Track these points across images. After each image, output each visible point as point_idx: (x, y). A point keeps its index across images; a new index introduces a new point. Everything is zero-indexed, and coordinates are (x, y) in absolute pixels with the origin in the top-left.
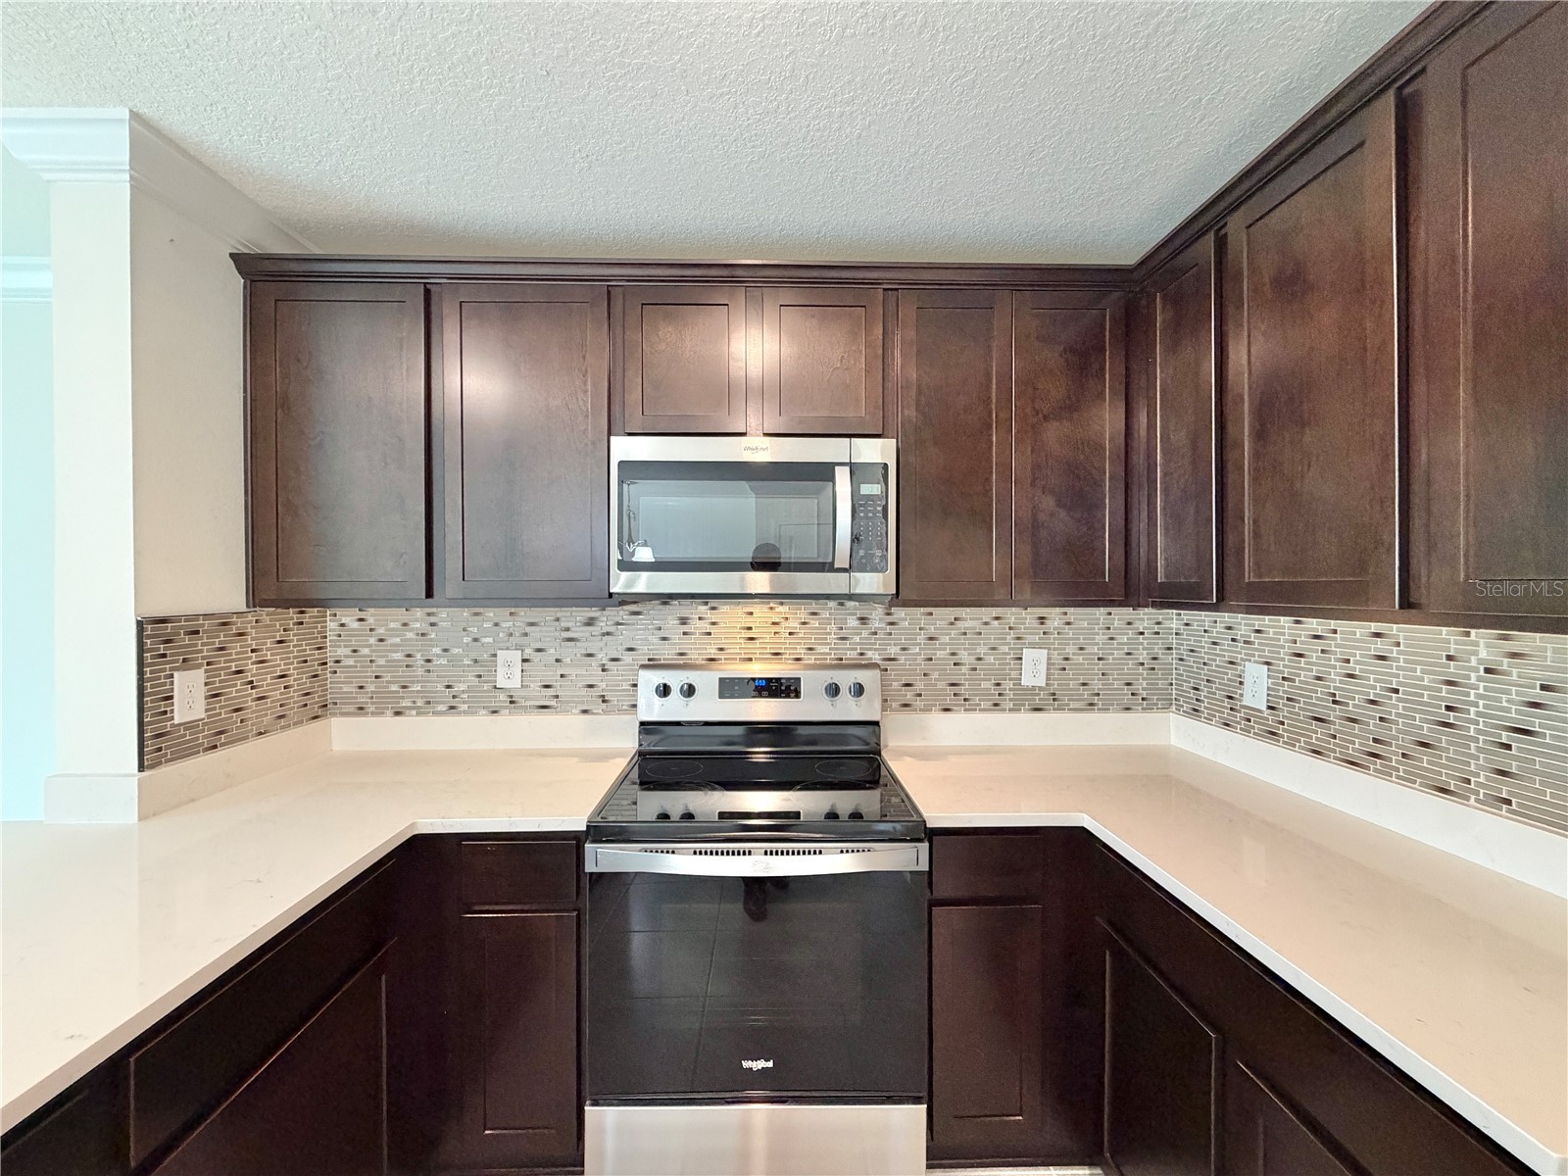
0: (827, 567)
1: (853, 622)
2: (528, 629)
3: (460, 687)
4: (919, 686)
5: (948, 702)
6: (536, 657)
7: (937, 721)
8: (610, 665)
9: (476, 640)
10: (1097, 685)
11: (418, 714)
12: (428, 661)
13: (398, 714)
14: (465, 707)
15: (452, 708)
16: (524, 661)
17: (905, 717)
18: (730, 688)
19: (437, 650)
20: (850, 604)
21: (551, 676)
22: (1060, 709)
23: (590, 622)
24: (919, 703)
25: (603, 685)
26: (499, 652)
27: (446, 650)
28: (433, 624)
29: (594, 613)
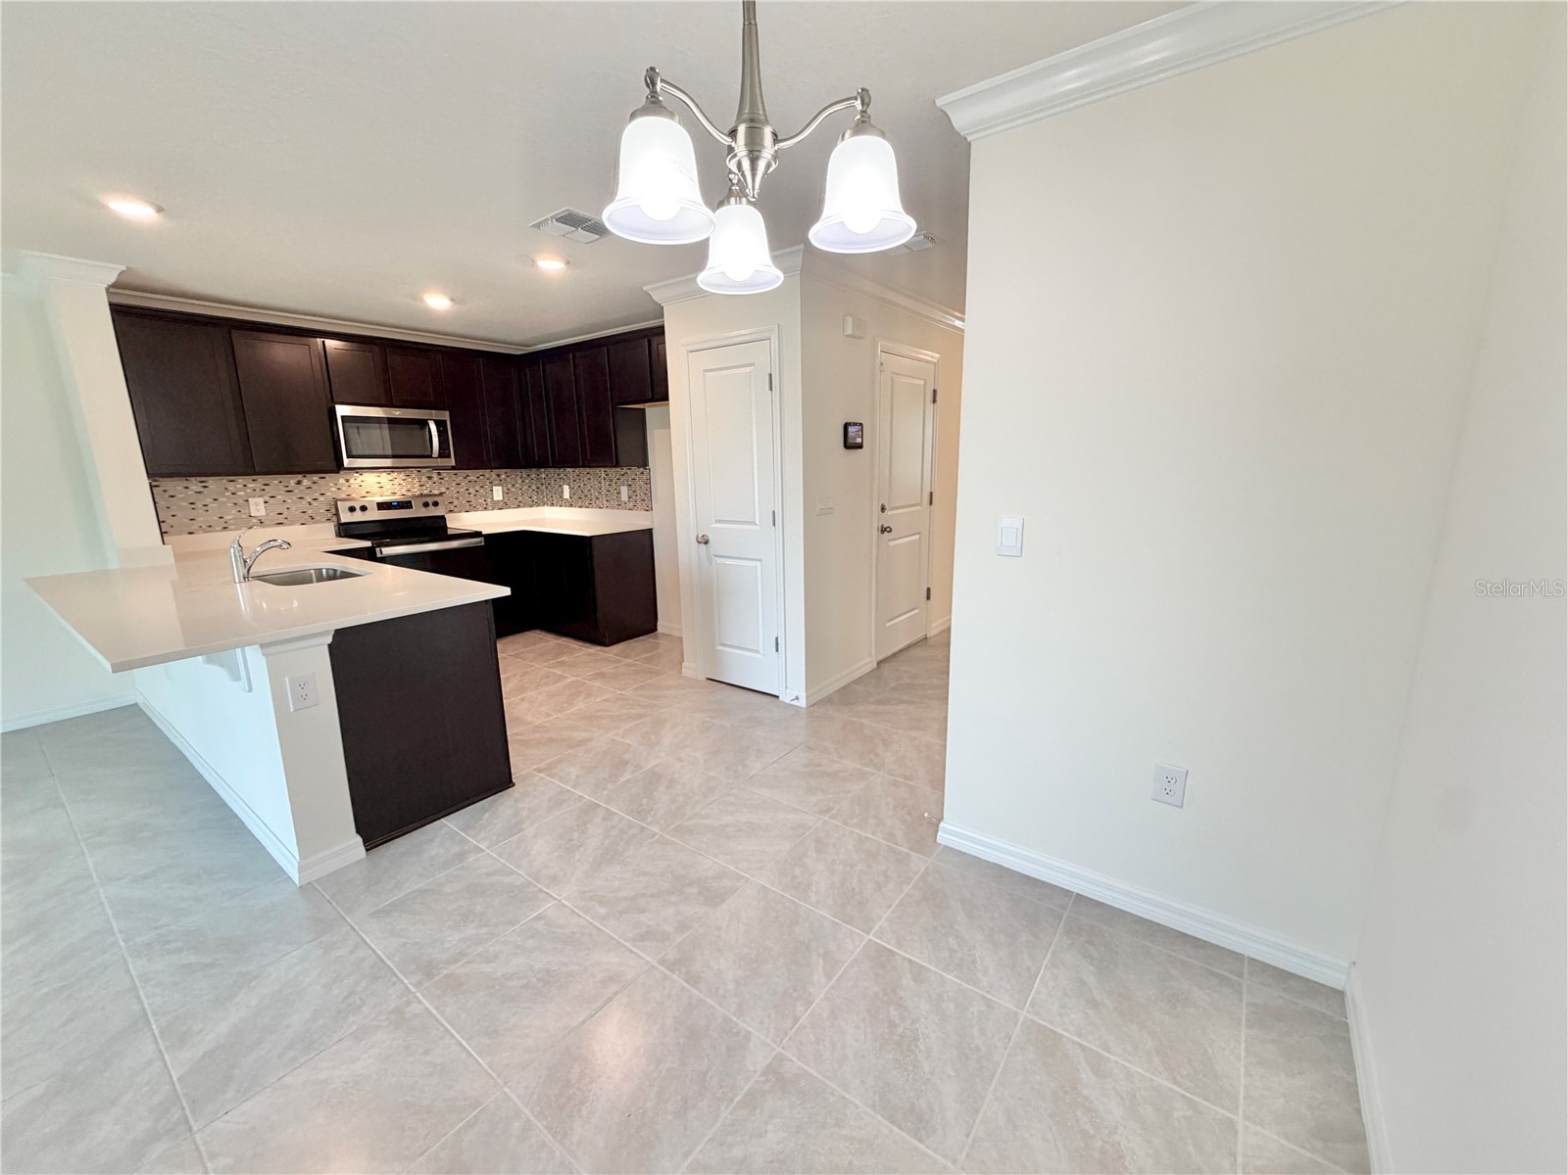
0: (430, 457)
1: (424, 479)
2: (264, 487)
3: (226, 518)
4: (456, 503)
5: (468, 508)
6: (272, 501)
7: (463, 515)
8: (312, 502)
9: (233, 494)
10: (520, 499)
11: (204, 532)
12: (205, 505)
13: (191, 533)
14: (232, 527)
15: (225, 528)
16: (265, 502)
17: (452, 515)
18: (381, 506)
19: (209, 500)
20: (423, 470)
21: (282, 508)
22: (509, 508)
23: (299, 483)
24: (456, 509)
25: (310, 511)
26: (250, 499)
27: (215, 500)
28: (205, 487)
29: (300, 477)
